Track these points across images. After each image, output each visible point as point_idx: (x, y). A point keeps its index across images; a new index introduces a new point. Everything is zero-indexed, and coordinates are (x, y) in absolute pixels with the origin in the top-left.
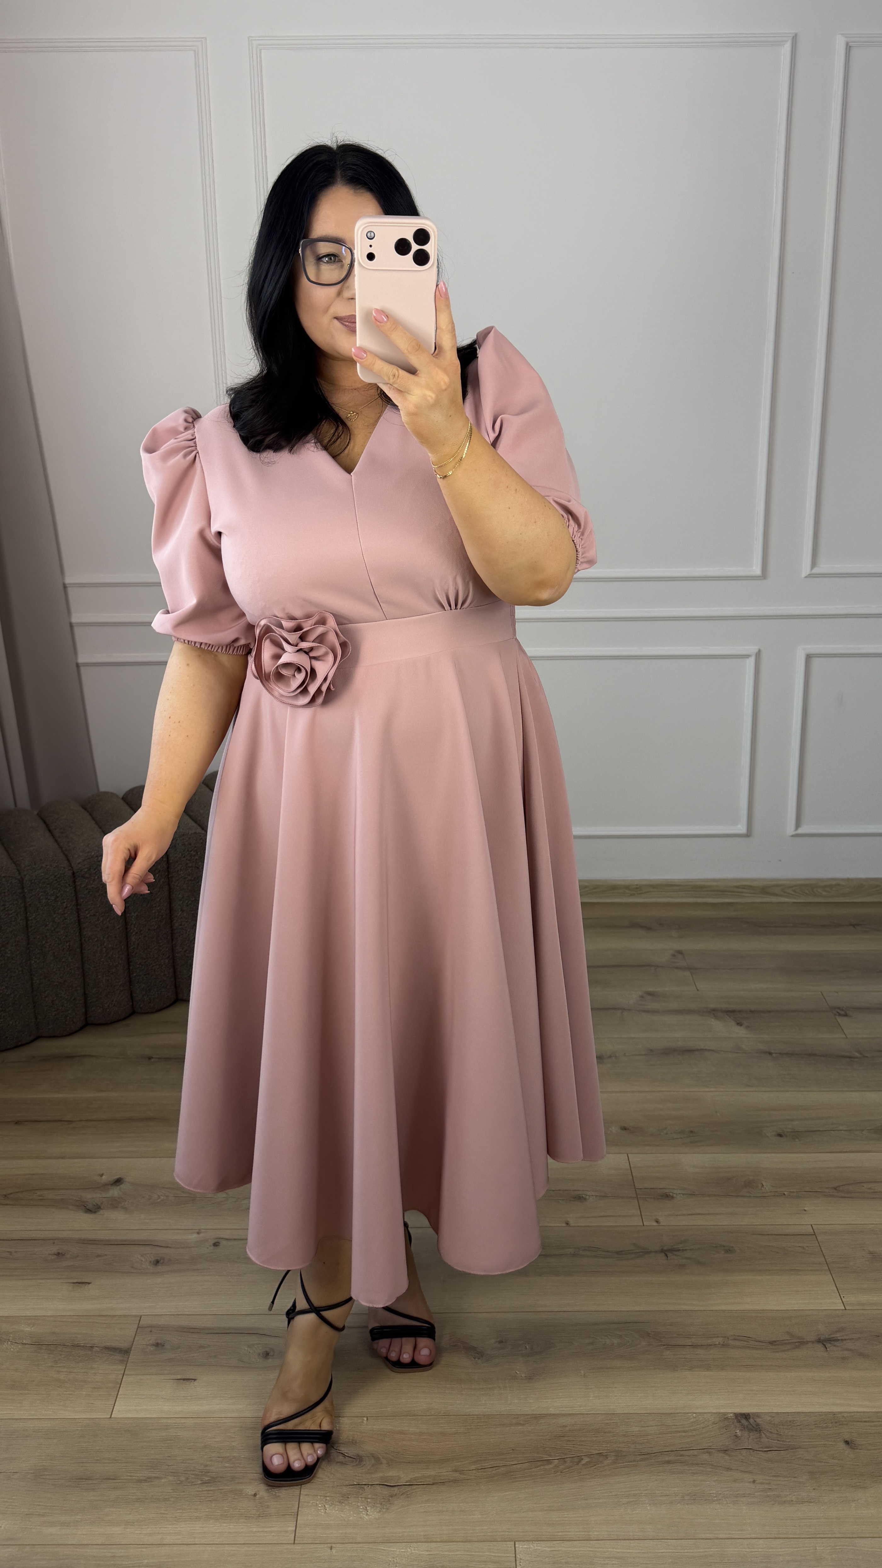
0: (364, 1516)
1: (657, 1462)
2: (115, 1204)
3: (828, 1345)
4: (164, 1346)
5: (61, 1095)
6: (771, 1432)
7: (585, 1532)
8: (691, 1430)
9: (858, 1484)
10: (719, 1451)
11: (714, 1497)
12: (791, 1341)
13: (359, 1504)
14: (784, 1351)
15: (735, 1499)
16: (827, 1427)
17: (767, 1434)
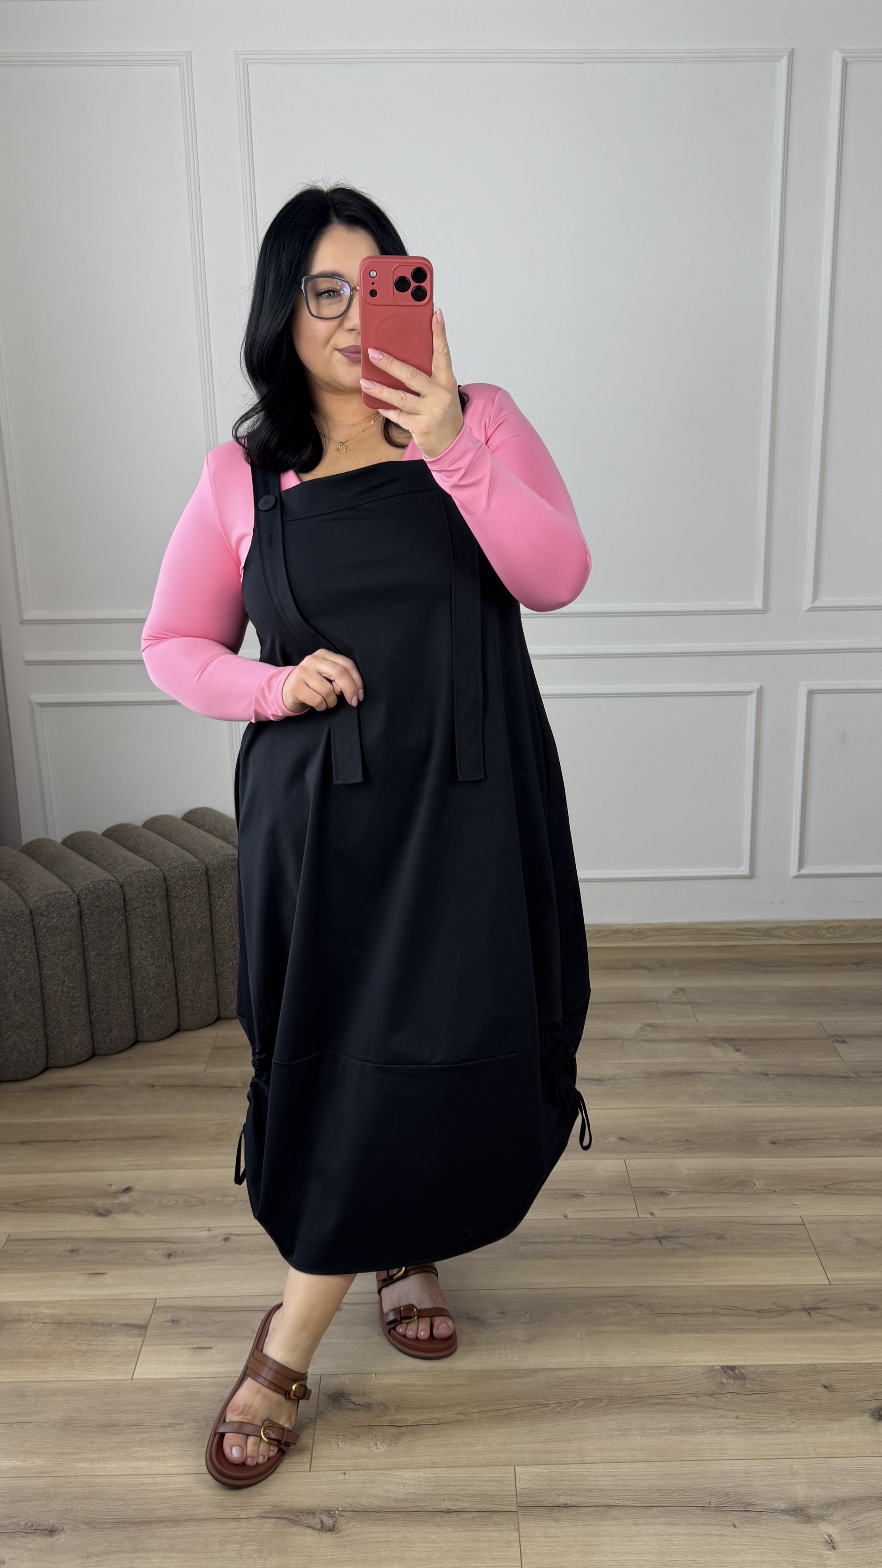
0: (374, 1449)
1: (647, 1404)
2: (126, 1209)
3: (812, 1312)
4: (179, 1322)
5: (65, 1119)
6: (755, 1380)
7: (579, 1457)
8: (680, 1380)
9: (834, 1417)
10: (706, 1394)
11: (700, 1429)
12: (777, 1310)
13: (369, 1441)
14: (770, 1317)
15: (720, 1431)
16: (807, 1376)
17: (752, 1382)
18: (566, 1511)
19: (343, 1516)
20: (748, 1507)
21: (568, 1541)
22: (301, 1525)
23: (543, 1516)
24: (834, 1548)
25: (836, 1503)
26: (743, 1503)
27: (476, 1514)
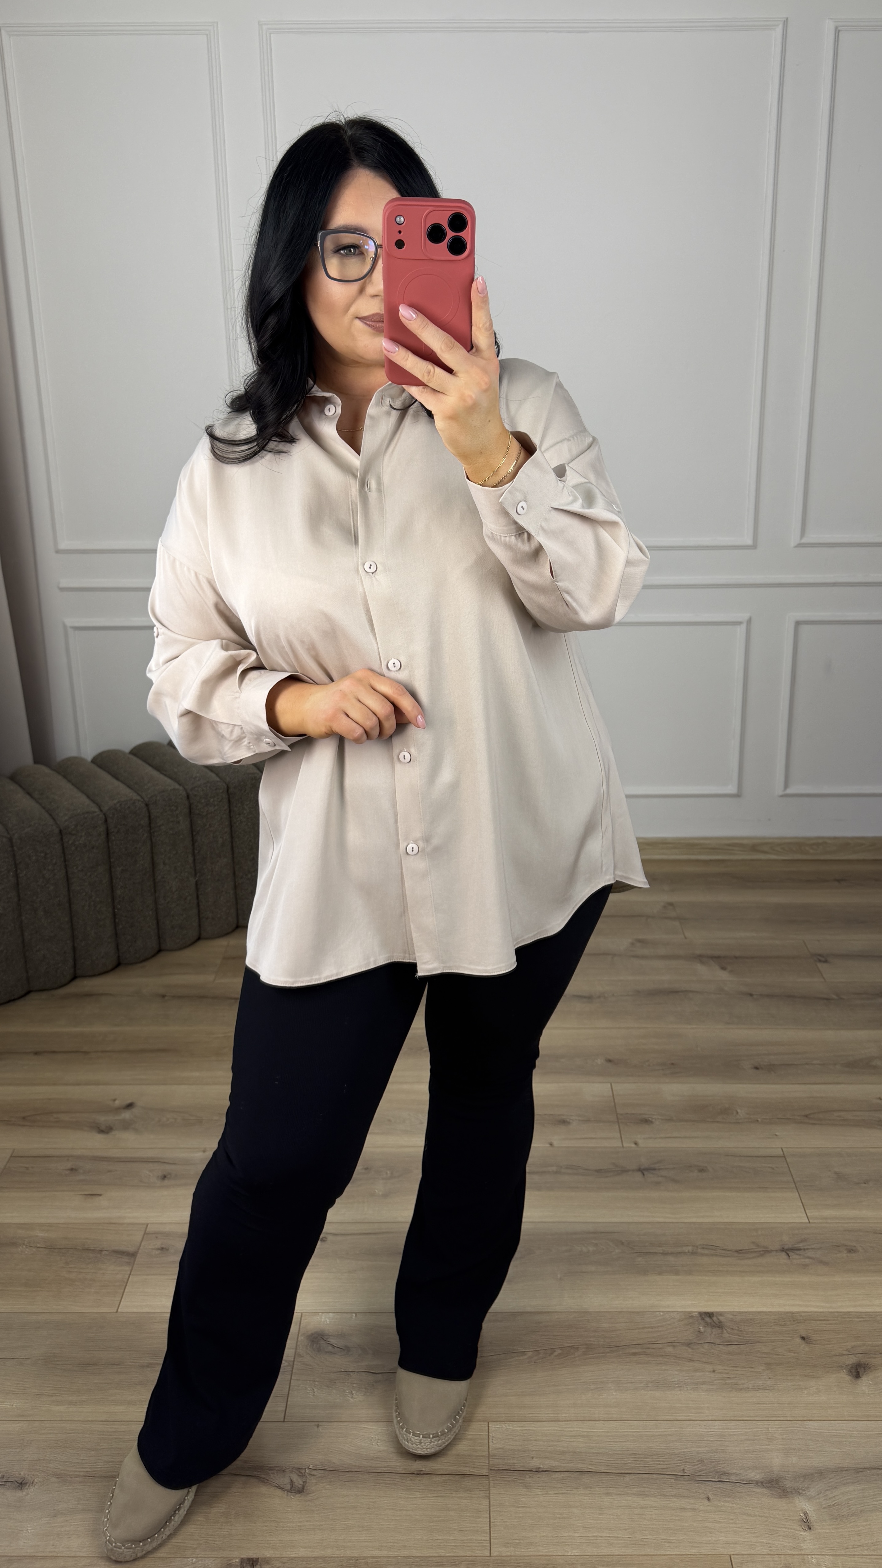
0: (350, 1399)
1: (625, 1354)
2: (126, 1126)
3: (791, 1254)
4: (167, 1250)
5: (78, 1029)
6: (732, 1329)
7: (554, 1414)
8: (658, 1327)
9: (811, 1374)
10: (683, 1344)
11: (676, 1384)
12: (756, 1250)
13: (345, 1388)
14: (749, 1258)
15: (696, 1386)
16: (785, 1325)
17: (729, 1330)
18: (538, 1476)
19: (314, 1475)
20: (724, 1477)
21: (539, 1513)
22: (271, 1484)
23: (515, 1481)
24: (810, 1529)
25: (812, 1474)
26: (717, 1472)
27: (447, 1477)
